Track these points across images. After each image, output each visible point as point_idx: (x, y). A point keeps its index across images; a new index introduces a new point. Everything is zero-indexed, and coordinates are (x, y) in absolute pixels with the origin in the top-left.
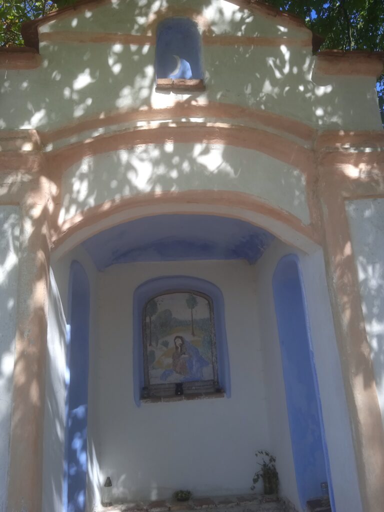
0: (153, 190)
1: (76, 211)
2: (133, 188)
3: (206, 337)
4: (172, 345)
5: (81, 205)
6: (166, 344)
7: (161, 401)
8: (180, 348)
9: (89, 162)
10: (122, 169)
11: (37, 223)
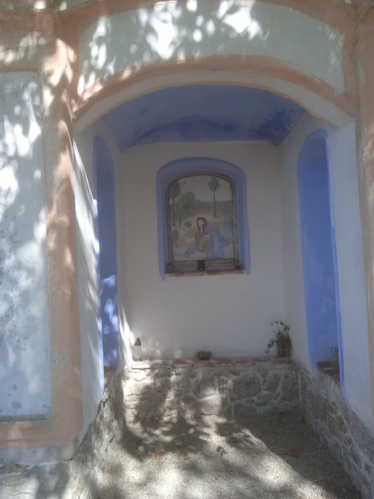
0: (175, 56)
1: (96, 79)
2: (154, 54)
3: (228, 219)
4: (194, 225)
5: (100, 73)
6: (189, 225)
7: (184, 276)
8: (202, 228)
9: (106, 24)
10: (142, 31)
11: (57, 91)
